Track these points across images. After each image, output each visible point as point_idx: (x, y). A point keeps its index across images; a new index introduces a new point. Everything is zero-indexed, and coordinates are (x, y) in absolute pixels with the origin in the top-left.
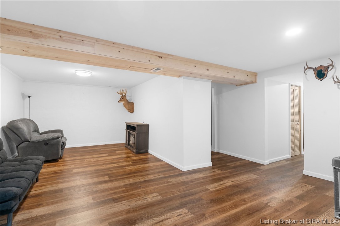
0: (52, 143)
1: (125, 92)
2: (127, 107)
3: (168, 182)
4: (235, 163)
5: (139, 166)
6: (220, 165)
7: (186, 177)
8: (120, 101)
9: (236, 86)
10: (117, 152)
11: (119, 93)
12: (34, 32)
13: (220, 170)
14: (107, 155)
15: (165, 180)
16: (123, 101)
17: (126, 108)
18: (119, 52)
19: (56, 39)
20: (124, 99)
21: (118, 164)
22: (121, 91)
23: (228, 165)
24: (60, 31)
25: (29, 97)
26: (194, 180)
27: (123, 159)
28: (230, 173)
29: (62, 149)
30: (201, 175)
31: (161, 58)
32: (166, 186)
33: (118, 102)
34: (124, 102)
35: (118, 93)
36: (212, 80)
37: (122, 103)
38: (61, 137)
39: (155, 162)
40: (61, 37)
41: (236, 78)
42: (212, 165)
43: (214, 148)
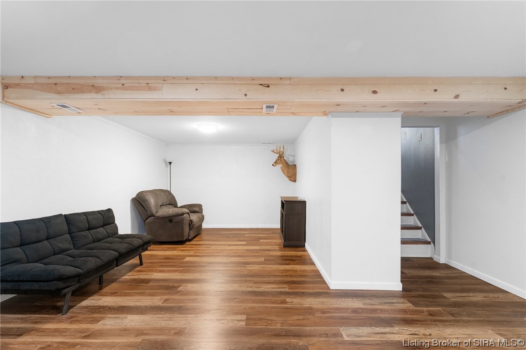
0: (176, 220)
1: (282, 150)
2: (286, 172)
3: (284, 302)
4: (471, 294)
5: (269, 266)
6: (422, 293)
7: (322, 301)
8: (275, 164)
9: (488, 117)
10: (261, 241)
11: (276, 152)
12: (96, 85)
13: (410, 302)
14: (245, 243)
15: (282, 298)
16: (279, 163)
17: (285, 174)
18: (197, 90)
19: (117, 88)
20: (281, 160)
21: (245, 258)
22: (278, 149)
23: (445, 297)
24: (121, 77)
25: (170, 163)
26: (332, 311)
27: (258, 252)
28: (431, 315)
29: (189, 229)
30: (357, 304)
31: (268, 86)
32: (275, 308)
33: (273, 165)
34: (281, 165)
35: (273, 151)
36: (404, 112)
37: (279, 167)
38: (188, 213)
39: (300, 265)
40: (123, 85)
41: (462, 99)
42: (403, 288)
43: (440, 256)
